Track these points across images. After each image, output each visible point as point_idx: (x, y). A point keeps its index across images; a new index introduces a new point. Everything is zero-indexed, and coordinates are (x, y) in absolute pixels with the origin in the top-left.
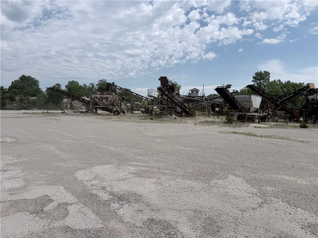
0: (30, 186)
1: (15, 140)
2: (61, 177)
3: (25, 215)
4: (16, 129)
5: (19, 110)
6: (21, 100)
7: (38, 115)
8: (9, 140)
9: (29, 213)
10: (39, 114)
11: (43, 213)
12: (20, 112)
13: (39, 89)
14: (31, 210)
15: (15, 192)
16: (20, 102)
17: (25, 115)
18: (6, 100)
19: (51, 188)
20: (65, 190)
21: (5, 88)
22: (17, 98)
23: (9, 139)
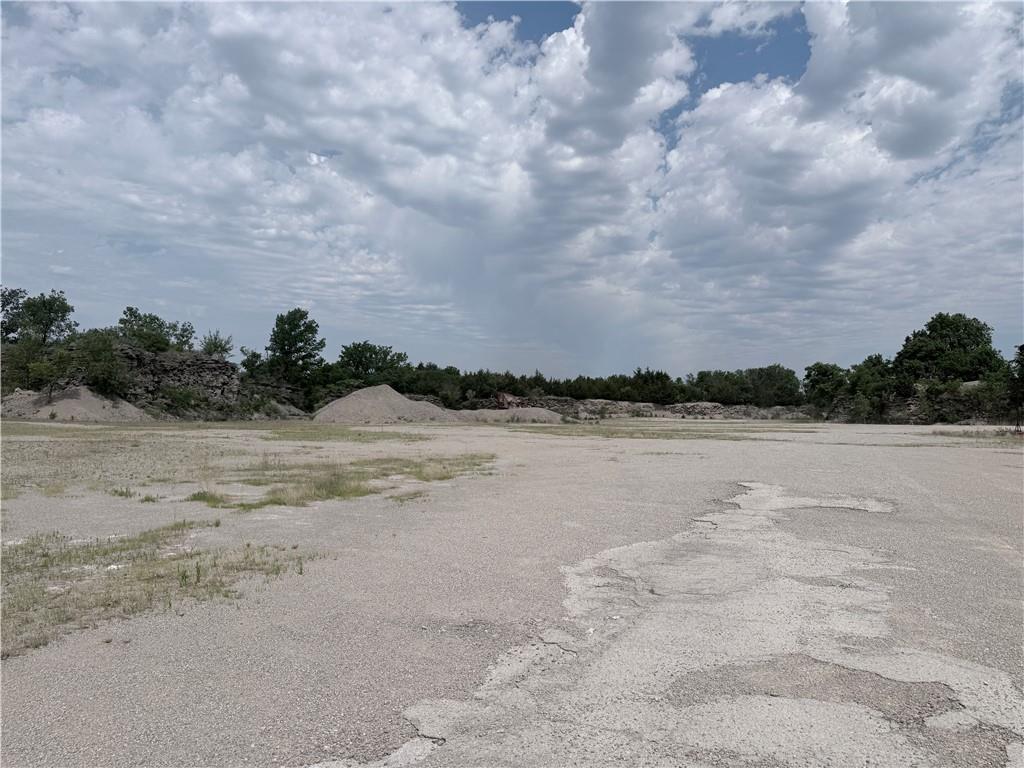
0: (902, 644)
1: (889, 509)
2: (1013, 645)
3: (868, 717)
4: (901, 477)
5: (926, 422)
6: (932, 393)
7: (981, 440)
8: (873, 506)
9: (881, 714)
10: (984, 437)
11: (920, 730)
12: (924, 432)
13: (991, 354)
14: (887, 707)
15: (856, 647)
16: (929, 398)
17: (940, 439)
18: (889, 394)
19: (967, 668)
20: (1017, 688)
21: (884, 359)
22: (920, 387)
23: (874, 503)
